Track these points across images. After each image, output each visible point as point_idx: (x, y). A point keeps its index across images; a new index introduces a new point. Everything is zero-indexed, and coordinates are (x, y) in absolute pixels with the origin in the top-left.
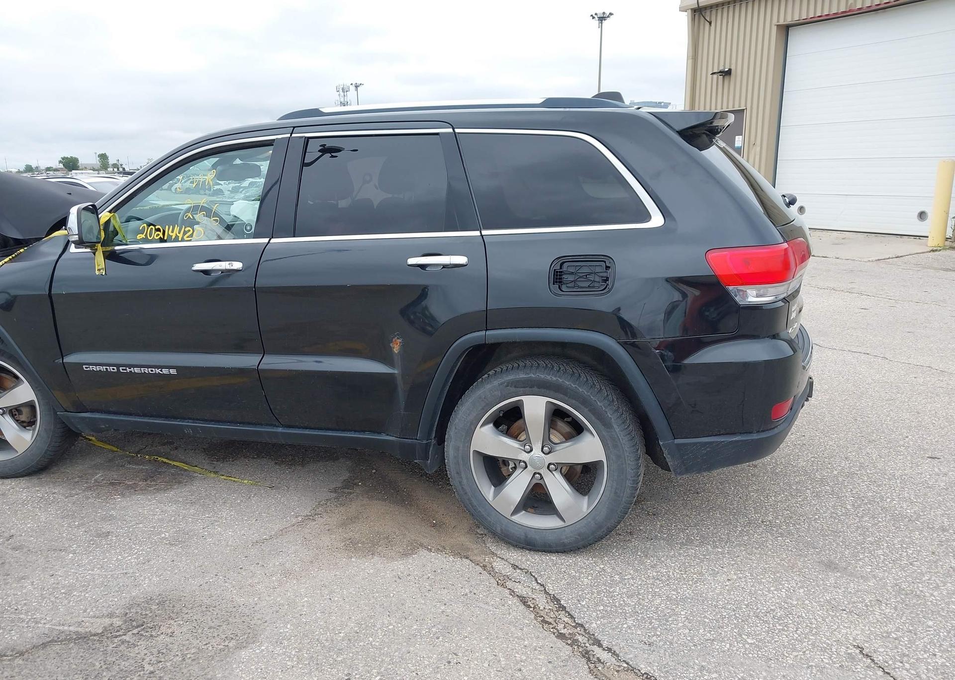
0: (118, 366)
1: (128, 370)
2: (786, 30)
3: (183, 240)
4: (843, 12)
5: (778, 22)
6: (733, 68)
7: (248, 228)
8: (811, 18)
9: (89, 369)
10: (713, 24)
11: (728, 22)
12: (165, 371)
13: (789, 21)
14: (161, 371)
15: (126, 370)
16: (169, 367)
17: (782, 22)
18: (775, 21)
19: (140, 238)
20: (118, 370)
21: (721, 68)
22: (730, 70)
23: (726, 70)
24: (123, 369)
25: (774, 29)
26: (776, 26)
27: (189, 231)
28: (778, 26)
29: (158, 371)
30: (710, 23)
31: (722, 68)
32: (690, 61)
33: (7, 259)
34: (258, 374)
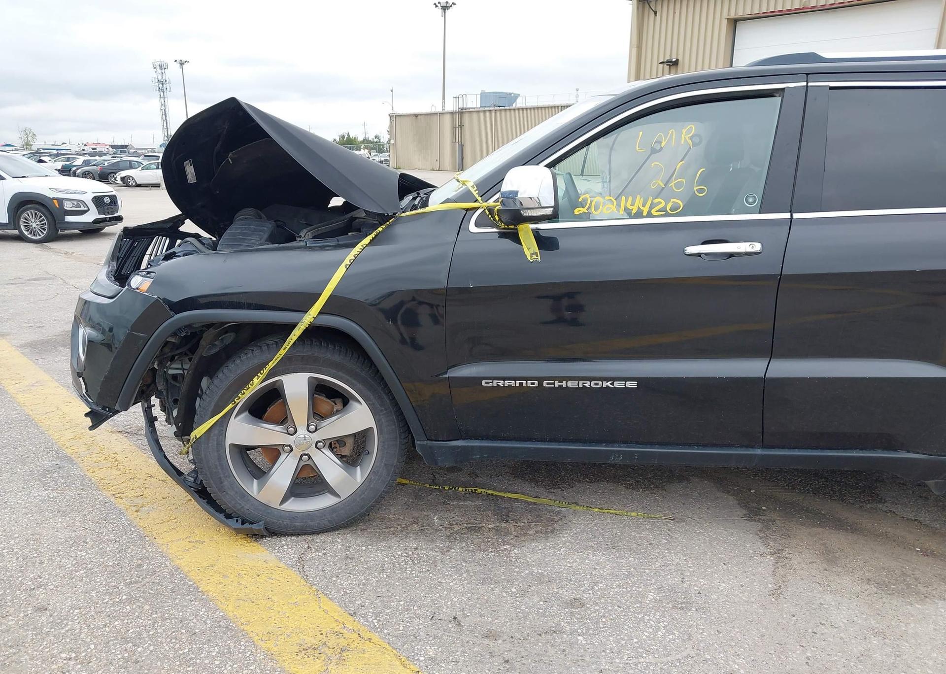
0: (540, 380)
1: (557, 384)
2: (734, 23)
3: (650, 215)
4: (796, 9)
5: (728, 15)
6: (680, 58)
7: (751, 200)
8: (763, 13)
9: (491, 384)
10: (658, 14)
11: (674, 13)
12: (617, 384)
13: (740, 14)
14: (612, 384)
15: (554, 384)
16: (626, 379)
17: (733, 16)
18: (725, 15)
19: (578, 213)
20: (540, 384)
21: (667, 58)
22: (677, 60)
23: (674, 60)
24: (548, 384)
25: (725, 22)
26: (726, 20)
27: (660, 203)
28: (728, 19)
29: (605, 384)
30: (655, 13)
31: (669, 58)
32: (635, 50)
33: (366, 241)
34: (763, 384)
